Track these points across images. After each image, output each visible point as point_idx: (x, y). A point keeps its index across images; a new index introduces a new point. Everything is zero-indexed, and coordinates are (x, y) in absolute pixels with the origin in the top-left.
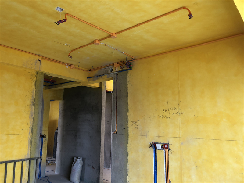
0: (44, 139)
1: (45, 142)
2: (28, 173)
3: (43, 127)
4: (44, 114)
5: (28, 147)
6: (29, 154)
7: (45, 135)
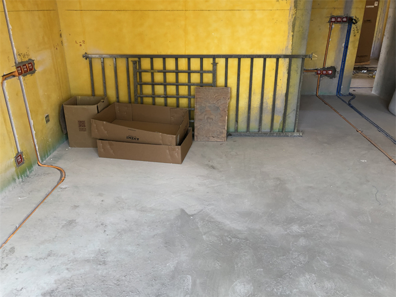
2: (286, 79)
5: (287, 34)
6: (290, 47)
7: (357, 17)
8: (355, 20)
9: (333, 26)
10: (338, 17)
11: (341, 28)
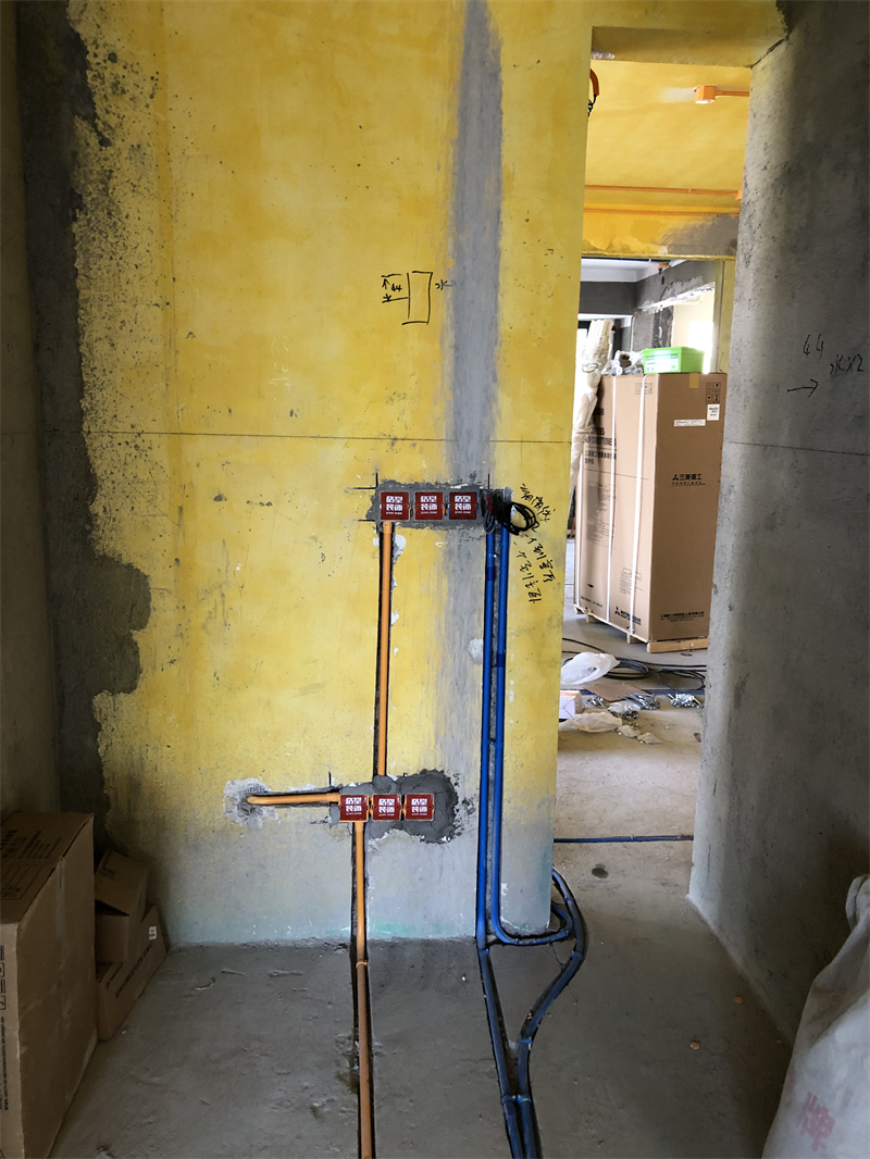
0: (517, 543)
1: (540, 574)
3: (504, 401)
4: (506, 242)
7: (535, 493)
8: (522, 509)
9: (400, 540)
10: (420, 491)
11: (449, 553)
